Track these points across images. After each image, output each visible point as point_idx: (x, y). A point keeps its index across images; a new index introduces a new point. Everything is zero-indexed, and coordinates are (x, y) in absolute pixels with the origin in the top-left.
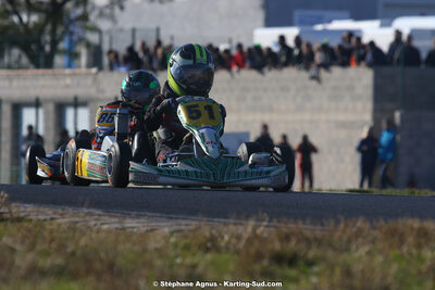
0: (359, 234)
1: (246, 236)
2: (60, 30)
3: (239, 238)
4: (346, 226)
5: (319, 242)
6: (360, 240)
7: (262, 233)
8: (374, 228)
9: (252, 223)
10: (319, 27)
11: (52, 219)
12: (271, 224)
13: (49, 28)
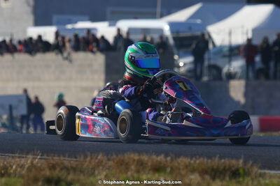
0: (99, 164)
1: (27, 166)
3: (22, 167)
4: (91, 158)
5: (74, 169)
6: (101, 168)
7: (37, 163)
8: (109, 160)
9: (30, 157)
10: (69, 26)
12: (43, 157)
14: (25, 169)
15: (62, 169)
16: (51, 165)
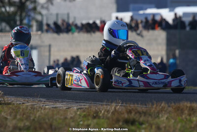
0: (162, 110)
1: (111, 111)
2: (24, 14)
3: (108, 111)
4: (157, 106)
5: (145, 113)
6: (164, 112)
7: (119, 109)
8: (169, 106)
9: (114, 104)
10: (141, 12)
11: (23, 103)
12: (123, 105)
13: (19, 13)
14: (110, 113)
15: (136, 113)
16: (128, 110)
